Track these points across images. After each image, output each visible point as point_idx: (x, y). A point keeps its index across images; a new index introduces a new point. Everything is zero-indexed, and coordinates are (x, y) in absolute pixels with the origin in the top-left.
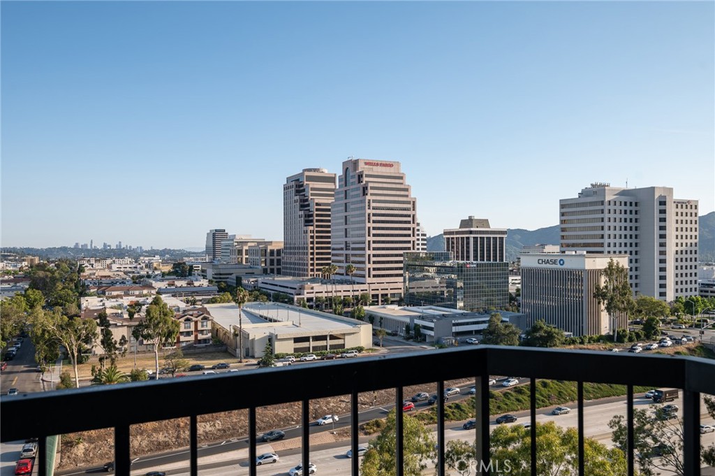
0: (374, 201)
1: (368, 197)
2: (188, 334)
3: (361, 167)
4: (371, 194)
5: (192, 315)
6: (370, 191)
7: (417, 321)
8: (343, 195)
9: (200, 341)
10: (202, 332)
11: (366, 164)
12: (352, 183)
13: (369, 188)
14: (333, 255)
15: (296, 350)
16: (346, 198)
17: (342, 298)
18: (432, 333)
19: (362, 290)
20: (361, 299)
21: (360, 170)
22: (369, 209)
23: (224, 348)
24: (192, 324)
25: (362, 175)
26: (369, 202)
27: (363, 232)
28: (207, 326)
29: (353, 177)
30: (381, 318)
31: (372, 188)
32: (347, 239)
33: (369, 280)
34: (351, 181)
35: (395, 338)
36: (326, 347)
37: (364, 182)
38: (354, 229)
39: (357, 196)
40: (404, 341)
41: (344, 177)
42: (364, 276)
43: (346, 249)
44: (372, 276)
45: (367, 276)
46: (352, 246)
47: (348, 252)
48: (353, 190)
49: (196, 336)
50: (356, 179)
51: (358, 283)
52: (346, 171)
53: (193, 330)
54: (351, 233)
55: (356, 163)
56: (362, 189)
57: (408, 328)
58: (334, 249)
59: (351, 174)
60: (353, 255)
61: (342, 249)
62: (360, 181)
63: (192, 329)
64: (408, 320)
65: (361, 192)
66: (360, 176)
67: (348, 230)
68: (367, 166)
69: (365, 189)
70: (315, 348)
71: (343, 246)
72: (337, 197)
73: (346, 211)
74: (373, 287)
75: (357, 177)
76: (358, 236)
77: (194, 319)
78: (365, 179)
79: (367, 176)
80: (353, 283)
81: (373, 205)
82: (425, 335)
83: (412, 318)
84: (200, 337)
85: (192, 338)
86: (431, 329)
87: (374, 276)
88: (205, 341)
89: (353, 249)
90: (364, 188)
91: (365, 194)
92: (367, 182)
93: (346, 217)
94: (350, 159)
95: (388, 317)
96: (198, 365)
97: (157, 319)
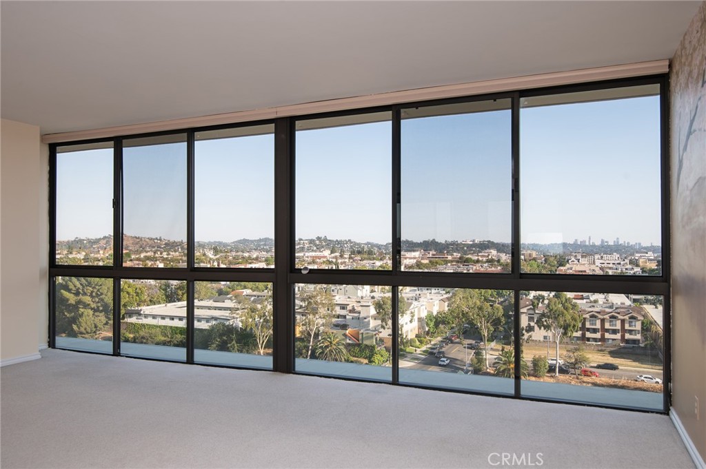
2: (615, 332)
5: (619, 313)
9: (627, 341)
10: (630, 332)
23: (654, 352)
24: (619, 323)
28: (635, 326)
49: (623, 336)
53: (620, 328)
63: (618, 327)
77: (620, 317)
84: (627, 336)
85: (618, 336)
88: (635, 341)
96: (611, 365)
97: (556, 311)
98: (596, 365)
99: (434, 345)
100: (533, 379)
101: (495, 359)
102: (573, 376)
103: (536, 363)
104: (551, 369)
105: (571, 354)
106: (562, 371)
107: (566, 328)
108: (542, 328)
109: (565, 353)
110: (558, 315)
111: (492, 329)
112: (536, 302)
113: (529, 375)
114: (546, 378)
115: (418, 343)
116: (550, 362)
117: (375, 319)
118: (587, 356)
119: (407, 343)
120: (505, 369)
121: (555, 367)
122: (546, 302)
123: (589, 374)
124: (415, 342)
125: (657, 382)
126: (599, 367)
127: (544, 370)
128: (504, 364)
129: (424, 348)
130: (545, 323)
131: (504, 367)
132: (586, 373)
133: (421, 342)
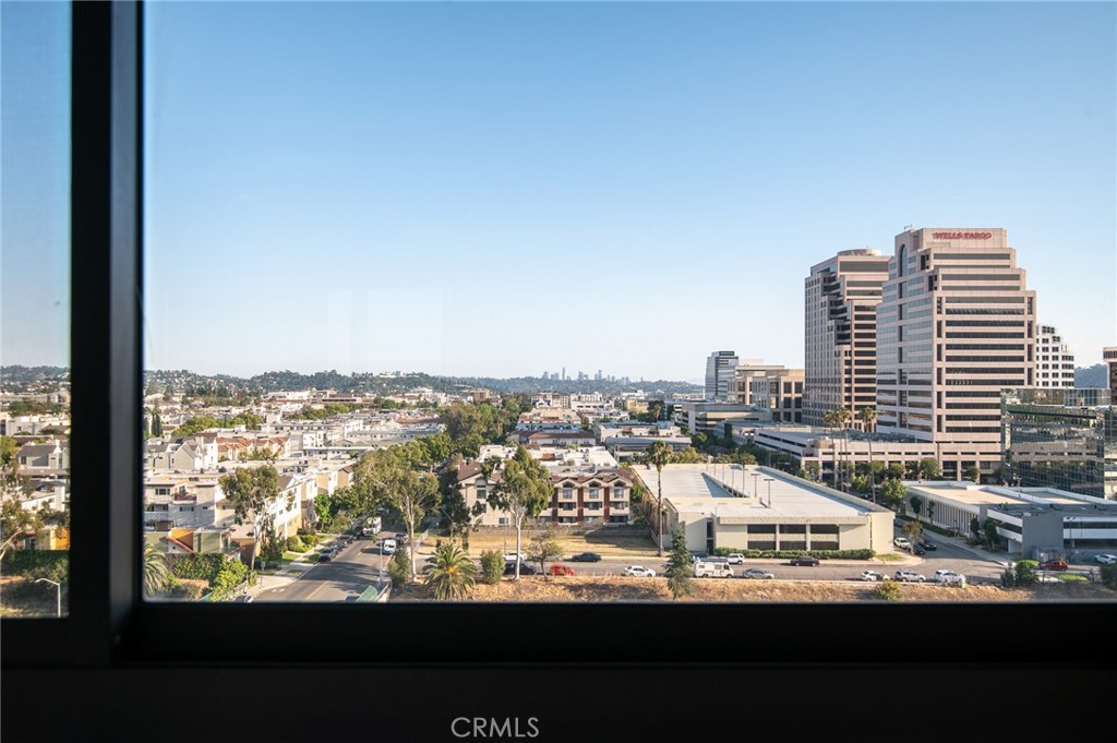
0: (949, 300)
1: (938, 294)
2: (596, 506)
3: (928, 242)
4: (944, 288)
5: (601, 479)
6: (941, 283)
7: (992, 514)
8: (896, 292)
9: (612, 519)
10: (616, 504)
11: (938, 235)
12: (912, 271)
13: (940, 277)
14: (880, 392)
15: (751, 545)
16: (901, 297)
17: (887, 465)
18: (1019, 538)
19: (923, 454)
20: (922, 468)
21: (925, 248)
22: (939, 312)
23: (645, 532)
24: (601, 493)
25: (928, 257)
26: (940, 301)
27: (927, 353)
28: (622, 495)
29: (912, 259)
30: (932, 503)
31: (946, 277)
32: (902, 366)
33: (938, 436)
34: (910, 266)
35: (952, 541)
36: (802, 545)
37: (932, 268)
38: (913, 349)
39: (919, 291)
40: (966, 547)
41: (897, 260)
42: (929, 429)
43: (901, 383)
44: (944, 429)
45: (935, 429)
46: (910, 377)
47: (904, 388)
48: (912, 282)
49: (607, 511)
50: (917, 264)
51: (920, 441)
52: (901, 250)
53: (603, 500)
54: (909, 354)
55: (917, 237)
56: (926, 280)
57: (975, 525)
58: (881, 382)
59: (909, 255)
60: (913, 393)
61: (893, 382)
62: (924, 266)
63: (601, 498)
64: (977, 511)
65: (925, 284)
66: (925, 258)
67: (904, 350)
68: (939, 240)
69: (932, 280)
70: (784, 545)
71: (895, 377)
72: (885, 295)
73: (901, 319)
74: (945, 448)
75: (919, 259)
76: (921, 360)
77: (604, 484)
78: (933, 262)
79: (937, 256)
80: (911, 440)
81: (946, 306)
82: (1007, 540)
83: (984, 507)
84: (613, 511)
85: (600, 512)
86: (1017, 529)
87: (950, 430)
88: (622, 518)
89: (913, 382)
90: (931, 278)
91: (932, 287)
92: (937, 267)
93: (901, 327)
94: (907, 229)
95: (942, 501)
96: (591, 555)
97: (516, 480)
98: (571, 557)
99: (330, 544)
100: (483, 587)
101: (427, 560)
102: (540, 577)
103: (487, 561)
104: (510, 570)
105: (538, 544)
106: (526, 571)
107: (531, 505)
108: (497, 507)
109: (529, 542)
110: (520, 486)
111: (422, 513)
112: (488, 467)
113: (477, 582)
114: (502, 584)
115: (301, 544)
116: (509, 558)
117: (224, 508)
118: (559, 545)
119: (281, 544)
120: (441, 577)
121: (515, 565)
122: (502, 466)
123: (562, 571)
124: (296, 542)
125: (650, 575)
126: (576, 559)
127: (499, 570)
128: (440, 568)
129: (311, 552)
130: (501, 499)
131: (440, 572)
132: (557, 571)
133: (306, 541)
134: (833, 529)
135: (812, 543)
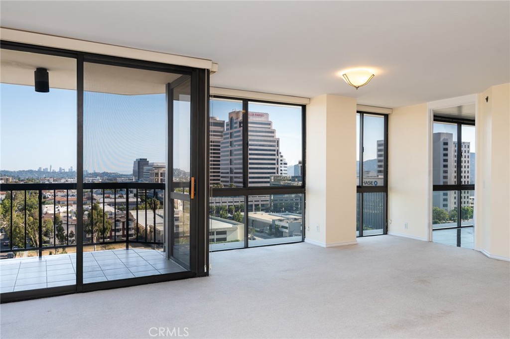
0: (250, 140)
2: (118, 230)
7: (277, 223)
8: (229, 136)
12: (236, 128)
14: (222, 177)
16: (231, 138)
18: (287, 231)
19: (241, 202)
20: (241, 208)
24: (121, 224)
28: (132, 225)
29: (236, 123)
30: (253, 221)
32: (231, 166)
34: (235, 126)
35: (262, 234)
36: (213, 240)
38: (236, 159)
39: (239, 136)
40: (268, 236)
41: (229, 123)
43: (231, 173)
46: (235, 171)
47: (232, 175)
48: (236, 132)
52: (231, 119)
53: (121, 228)
54: (234, 162)
55: (238, 114)
57: (271, 226)
58: (222, 173)
59: (235, 121)
60: (236, 177)
61: (228, 173)
62: (240, 125)
64: (271, 223)
65: (241, 133)
67: (232, 160)
71: (229, 171)
72: (224, 137)
73: (231, 147)
75: (238, 122)
76: (239, 164)
77: (122, 220)
82: (282, 232)
83: (274, 221)
85: (121, 233)
86: (286, 228)
88: (130, 235)
89: (235, 173)
93: (231, 150)
94: (234, 110)
95: (257, 220)
134: (224, 233)
135: (216, 239)
